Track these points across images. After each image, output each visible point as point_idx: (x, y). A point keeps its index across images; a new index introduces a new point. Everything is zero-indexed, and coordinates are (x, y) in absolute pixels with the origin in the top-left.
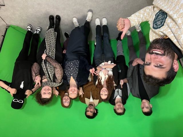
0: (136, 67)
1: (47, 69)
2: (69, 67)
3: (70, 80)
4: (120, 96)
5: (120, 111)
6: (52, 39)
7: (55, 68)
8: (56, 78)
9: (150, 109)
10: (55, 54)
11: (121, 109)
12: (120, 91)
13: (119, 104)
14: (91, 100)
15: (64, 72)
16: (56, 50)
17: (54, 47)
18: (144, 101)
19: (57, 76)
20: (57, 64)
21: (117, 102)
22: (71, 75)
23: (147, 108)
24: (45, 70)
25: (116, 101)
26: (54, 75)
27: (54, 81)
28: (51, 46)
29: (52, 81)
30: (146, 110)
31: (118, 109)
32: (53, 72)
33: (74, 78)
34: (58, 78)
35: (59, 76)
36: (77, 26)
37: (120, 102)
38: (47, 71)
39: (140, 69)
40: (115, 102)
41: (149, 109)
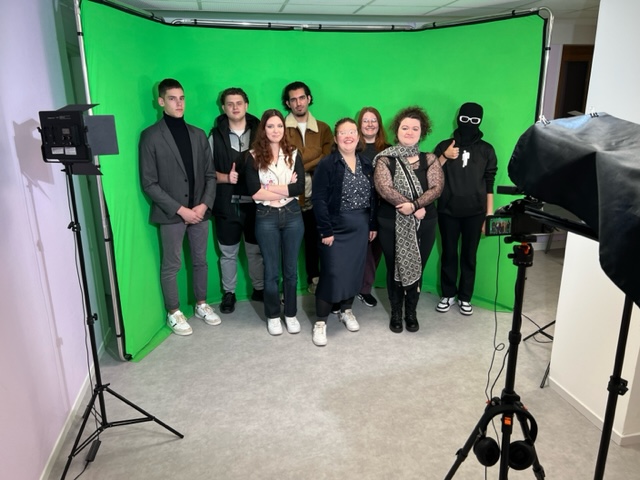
0: (198, 200)
1: (411, 183)
2: (362, 196)
3: (357, 165)
4: (234, 134)
5: (235, 98)
6: (404, 257)
7: (394, 187)
8: (387, 166)
9: (165, 93)
10: (395, 219)
11: (232, 104)
12: (235, 146)
13: (238, 116)
14: (303, 127)
15: (372, 182)
16: (395, 230)
17: (400, 235)
18: (178, 115)
19: (386, 171)
20: (391, 197)
21: (241, 119)
22: (356, 176)
23: (173, 98)
24: (416, 181)
25: (244, 124)
26: (393, 173)
27: (392, 159)
28: (406, 238)
29: (398, 158)
30: (175, 92)
31: (239, 103)
32: (398, 177)
33: (350, 171)
34: (385, 166)
35: (383, 172)
36: (347, 311)
37: (234, 121)
38: (409, 178)
39: (188, 193)
40: (247, 121)
41: (166, 96)
